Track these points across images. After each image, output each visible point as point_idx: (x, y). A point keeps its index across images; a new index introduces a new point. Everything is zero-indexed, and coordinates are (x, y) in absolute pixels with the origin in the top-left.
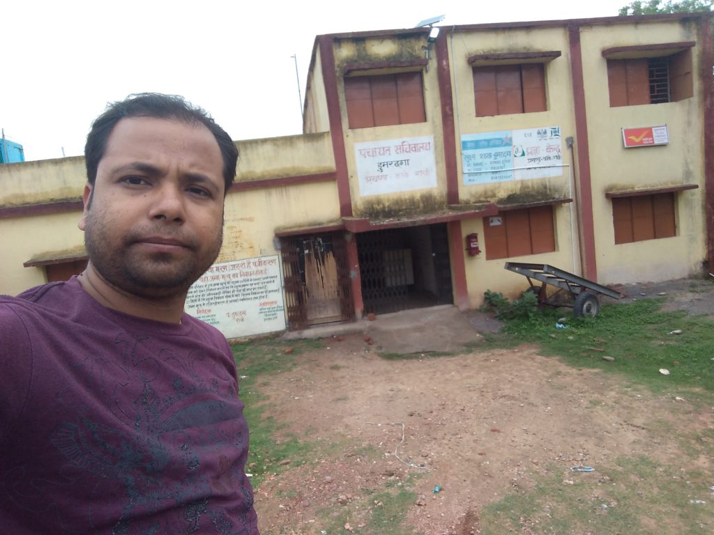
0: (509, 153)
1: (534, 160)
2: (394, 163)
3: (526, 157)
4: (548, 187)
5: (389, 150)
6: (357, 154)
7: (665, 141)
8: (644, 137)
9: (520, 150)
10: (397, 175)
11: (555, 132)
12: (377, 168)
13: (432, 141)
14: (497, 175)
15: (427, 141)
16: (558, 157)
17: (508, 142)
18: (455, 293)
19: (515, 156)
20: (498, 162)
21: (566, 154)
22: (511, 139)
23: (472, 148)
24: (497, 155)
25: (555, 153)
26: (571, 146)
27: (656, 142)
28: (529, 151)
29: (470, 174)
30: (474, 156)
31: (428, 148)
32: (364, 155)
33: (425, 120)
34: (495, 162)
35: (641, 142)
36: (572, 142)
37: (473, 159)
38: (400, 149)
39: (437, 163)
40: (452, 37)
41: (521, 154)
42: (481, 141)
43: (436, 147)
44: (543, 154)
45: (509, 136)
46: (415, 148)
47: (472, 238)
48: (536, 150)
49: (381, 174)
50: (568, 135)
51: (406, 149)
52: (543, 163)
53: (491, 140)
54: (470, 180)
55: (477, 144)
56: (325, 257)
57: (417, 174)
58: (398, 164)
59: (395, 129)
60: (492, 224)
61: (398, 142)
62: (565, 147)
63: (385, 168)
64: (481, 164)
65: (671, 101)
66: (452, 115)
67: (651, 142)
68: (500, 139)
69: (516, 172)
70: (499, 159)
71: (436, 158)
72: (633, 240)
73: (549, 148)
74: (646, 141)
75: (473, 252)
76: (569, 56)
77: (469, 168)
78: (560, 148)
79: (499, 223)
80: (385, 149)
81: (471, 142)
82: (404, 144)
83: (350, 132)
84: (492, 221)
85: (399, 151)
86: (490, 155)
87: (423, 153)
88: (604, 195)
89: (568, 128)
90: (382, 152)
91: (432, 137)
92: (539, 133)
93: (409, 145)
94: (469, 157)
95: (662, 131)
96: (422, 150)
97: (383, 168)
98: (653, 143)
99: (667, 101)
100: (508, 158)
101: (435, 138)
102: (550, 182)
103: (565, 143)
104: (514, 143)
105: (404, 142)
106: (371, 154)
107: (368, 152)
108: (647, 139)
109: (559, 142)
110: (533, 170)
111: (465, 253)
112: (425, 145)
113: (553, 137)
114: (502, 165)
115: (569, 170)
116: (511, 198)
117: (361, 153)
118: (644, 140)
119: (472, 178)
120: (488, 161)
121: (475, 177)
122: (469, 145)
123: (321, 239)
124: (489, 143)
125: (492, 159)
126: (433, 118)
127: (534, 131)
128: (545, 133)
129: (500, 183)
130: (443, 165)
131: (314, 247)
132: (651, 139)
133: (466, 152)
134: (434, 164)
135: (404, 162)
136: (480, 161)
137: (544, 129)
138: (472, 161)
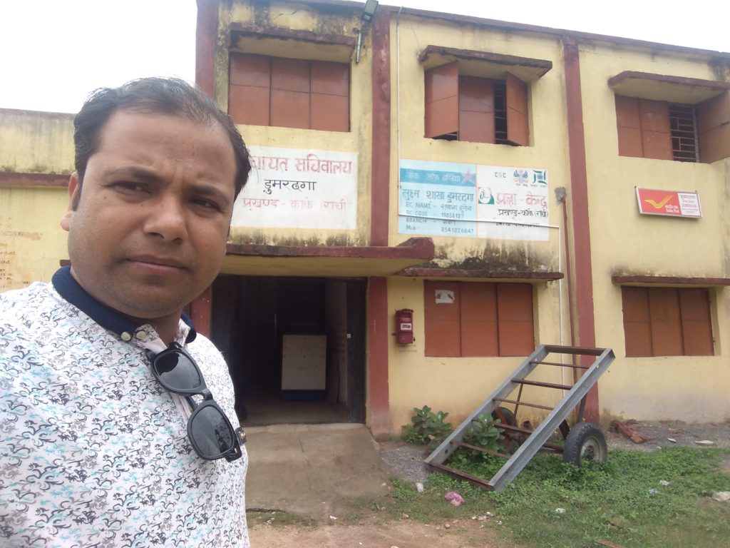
0: (471, 196)
1: (508, 212)
2: (291, 184)
4: (527, 256)
5: (285, 163)
7: (697, 214)
8: (668, 204)
10: (294, 203)
11: (540, 177)
12: (263, 187)
13: (355, 161)
14: (452, 226)
15: (348, 160)
16: (543, 214)
17: (470, 181)
20: (454, 207)
23: (414, 180)
24: (452, 196)
25: (539, 207)
26: (562, 201)
27: (684, 213)
28: (501, 198)
29: (409, 218)
30: (417, 192)
31: (347, 169)
34: (449, 207)
35: (663, 209)
36: (565, 193)
37: (415, 197)
38: (305, 164)
39: (359, 194)
40: (398, 24)
42: (430, 172)
43: (360, 171)
44: (521, 205)
45: (472, 172)
46: (328, 166)
47: (404, 315)
49: (267, 197)
51: (314, 165)
52: (521, 219)
53: (444, 173)
54: (408, 227)
57: (326, 204)
59: (300, 134)
61: (302, 153)
62: (555, 200)
64: (426, 206)
65: (700, 162)
66: (388, 127)
67: (678, 211)
68: (459, 174)
69: (480, 225)
71: (359, 187)
72: (652, 354)
73: (530, 199)
74: (670, 210)
75: (404, 339)
77: (409, 209)
78: (547, 200)
79: (450, 301)
80: (280, 161)
81: (415, 171)
82: (311, 158)
85: (301, 167)
91: (356, 155)
92: (516, 175)
93: (319, 161)
94: (410, 193)
96: (337, 171)
97: (272, 188)
98: (680, 213)
99: (695, 161)
101: (360, 156)
102: (529, 247)
104: (480, 182)
105: (310, 155)
108: (670, 206)
110: (505, 227)
112: (343, 165)
113: (537, 183)
114: (458, 211)
115: (559, 235)
116: (470, 263)
118: (666, 206)
119: (412, 224)
121: (416, 224)
122: (411, 176)
124: (440, 177)
126: (360, 128)
128: (525, 176)
129: (454, 239)
130: (367, 198)
133: (405, 185)
134: (355, 194)
135: (307, 185)
136: (426, 201)
137: (524, 170)
138: (414, 200)
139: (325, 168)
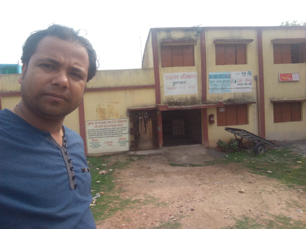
0: (229, 81)
1: (240, 84)
2: (180, 82)
3: (237, 83)
4: (245, 96)
6: (164, 78)
7: (298, 80)
8: (288, 77)
9: (234, 80)
10: (181, 88)
11: (250, 73)
12: (172, 84)
13: (196, 74)
14: (224, 90)
16: (250, 84)
17: (229, 76)
18: (203, 139)
19: (232, 83)
20: (224, 85)
21: (254, 83)
22: (230, 75)
23: (213, 78)
24: (224, 81)
25: (249, 82)
26: (256, 80)
27: (294, 80)
28: (238, 81)
29: (212, 89)
30: (214, 81)
31: (194, 77)
32: (167, 78)
33: (194, 65)
34: (223, 85)
35: (287, 79)
36: (257, 78)
38: (183, 77)
39: (198, 83)
40: (207, 32)
41: (234, 82)
42: (217, 75)
43: (198, 77)
44: (244, 82)
45: (230, 74)
46: (189, 77)
47: (212, 116)
48: (241, 80)
49: (174, 87)
50: (255, 75)
51: (185, 77)
52: (244, 86)
53: (221, 75)
54: (212, 92)
55: (216, 77)
56: (148, 120)
57: (189, 87)
58: (181, 83)
59: (181, 68)
60: (220, 111)
61: (182, 74)
62: (254, 80)
64: (217, 85)
65: (301, 63)
66: (206, 64)
68: (226, 75)
69: (232, 89)
70: (225, 83)
71: (198, 81)
72: (282, 121)
73: (247, 80)
74: (289, 79)
75: (212, 122)
76: (257, 42)
77: (212, 86)
78: (251, 80)
79: (223, 111)
80: (176, 76)
81: (213, 75)
83: (162, 69)
84: (220, 110)
85: (182, 78)
86: (221, 81)
87: (192, 79)
88: (270, 101)
89: (255, 72)
90: (175, 78)
92: (242, 73)
93: (187, 75)
94: (212, 82)
95: (296, 75)
96: (192, 78)
97: (175, 84)
98: (292, 80)
99: (299, 63)
100: (229, 83)
101: (198, 73)
102: (246, 94)
103: (254, 78)
104: (232, 76)
105: (184, 74)
106: (170, 78)
108: (289, 78)
109: (251, 78)
110: (239, 89)
111: (208, 122)
112: (193, 76)
113: (249, 75)
114: (226, 86)
115: (255, 90)
116: (229, 100)
117: (166, 77)
118: (288, 78)
119: (213, 91)
120: (220, 84)
121: (214, 91)
122: (212, 77)
123: (146, 113)
124: (221, 76)
125: (222, 83)
126: (197, 65)
127: (241, 73)
128: (245, 73)
129: (225, 93)
130: (200, 85)
131: (143, 116)
132: (291, 78)
133: (210, 80)
134: (197, 84)
135: (184, 82)
136: (216, 83)
137: (245, 72)
138: (213, 84)
139: (188, 77)
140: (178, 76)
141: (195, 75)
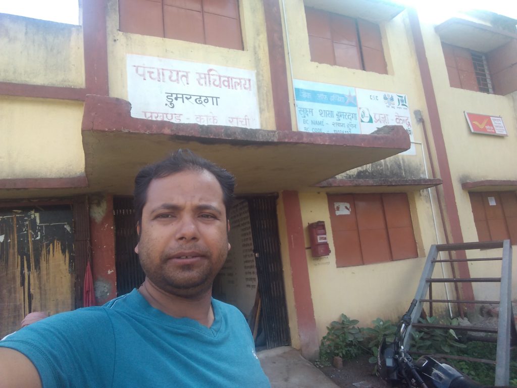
0: (354, 116)
2: (193, 98)
3: (374, 125)
5: (186, 77)
6: (130, 71)
7: (504, 133)
12: (165, 100)
13: (253, 79)
15: (247, 77)
17: (352, 101)
20: (343, 125)
21: (417, 130)
22: (355, 98)
23: (307, 99)
24: (340, 115)
26: (421, 121)
27: (498, 132)
30: (311, 111)
32: (143, 75)
33: (242, 47)
35: (485, 129)
36: (422, 116)
37: (310, 115)
43: (259, 88)
45: (353, 94)
46: (228, 82)
47: (318, 227)
48: (385, 118)
50: (417, 108)
55: (314, 96)
58: (201, 100)
59: (199, 49)
60: (339, 213)
61: (203, 68)
62: (415, 120)
63: (178, 103)
64: (320, 123)
67: (493, 131)
68: (343, 96)
70: (343, 121)
73: (398, 119)
74: (489, 129)
77: (306, 126)
80: (180, 74)
81: (307, 91)
82: (211, 73)
83: (120, 36)
84: (338, 208)
85: (202, 81)
86: (331, 113)
87: (239, 91)
88: (461, 186)
89: (415, 99)
90: (174, 77)
91: (254, 72)
95: (499, 122)
96: (238, 87)
97: (174, 102)
98: (495, 132)
100: (354, 122)
101: (258, 74)
103: (414, 116)
104: (360, 103)
105: (210, 70)
106: (155, 75)
107: (150, 73)
111: (307, 250)
112: (243, 82)
114: (346, 129)
115: (422, 150)
117: (137, 71)
120: (329, 120)
122: (304, 95)
124: (328, 98)
125: (335, 120)
126: (255, 48)
127: (381, 95)
130: (270, 115)
132: (492, 127)
133: (299, 103)
134: (257, 111)
138: (310, 118)
140: (187, 73)
141: (249, 80)
